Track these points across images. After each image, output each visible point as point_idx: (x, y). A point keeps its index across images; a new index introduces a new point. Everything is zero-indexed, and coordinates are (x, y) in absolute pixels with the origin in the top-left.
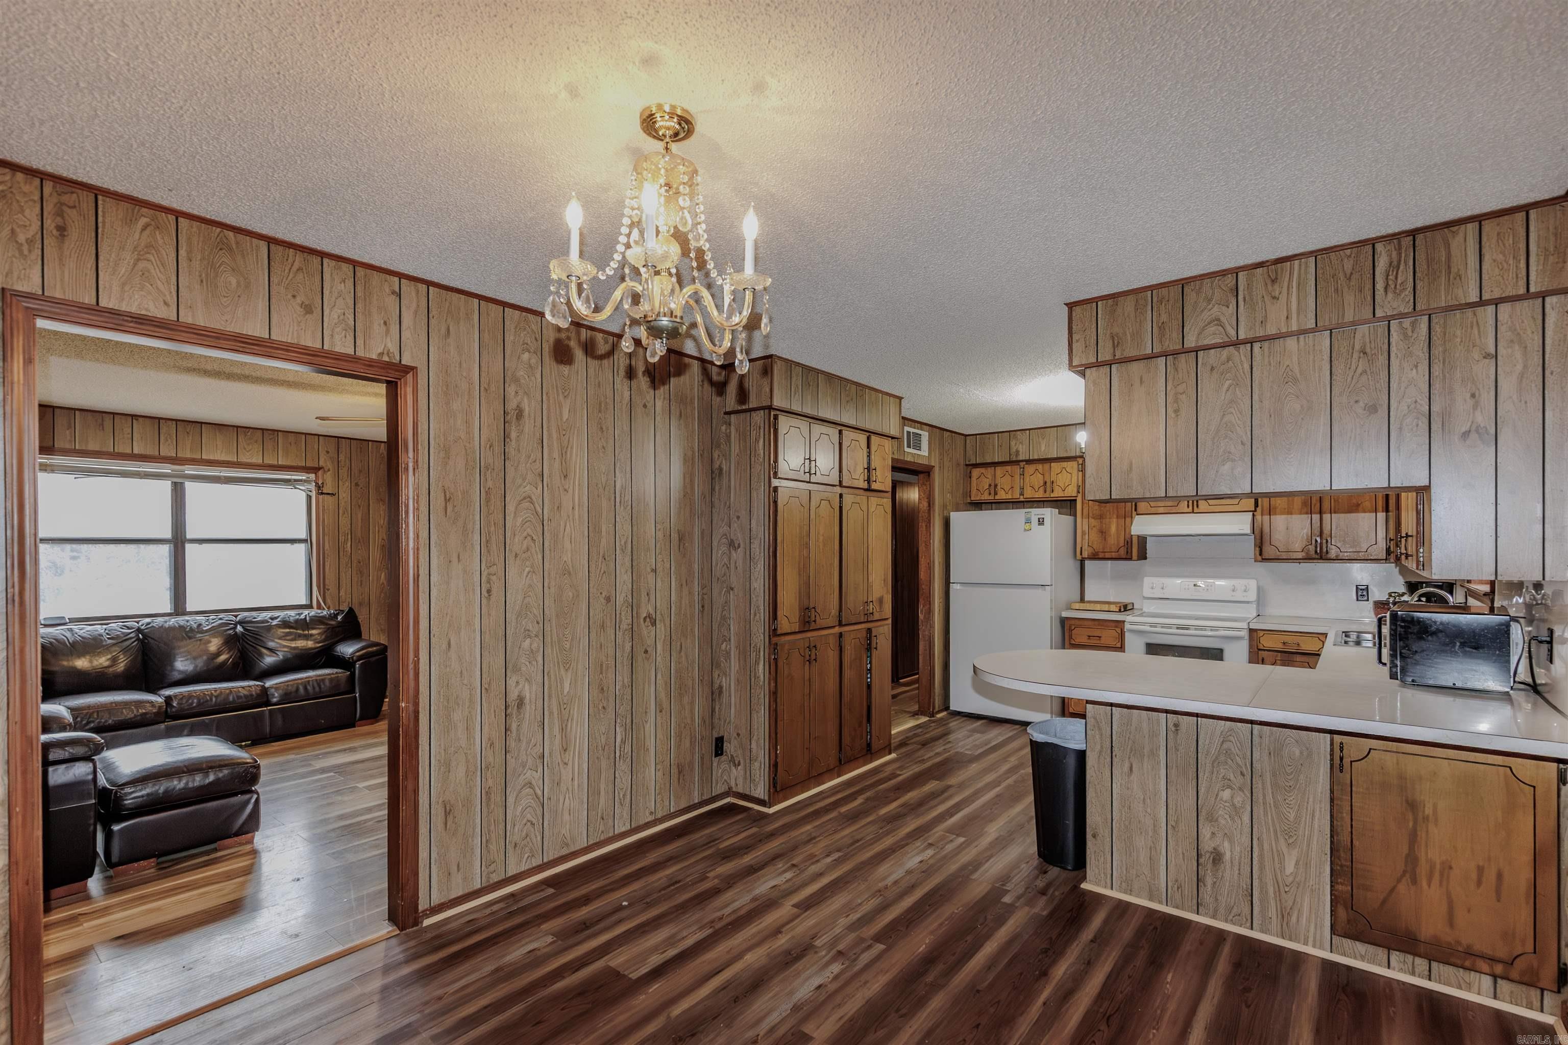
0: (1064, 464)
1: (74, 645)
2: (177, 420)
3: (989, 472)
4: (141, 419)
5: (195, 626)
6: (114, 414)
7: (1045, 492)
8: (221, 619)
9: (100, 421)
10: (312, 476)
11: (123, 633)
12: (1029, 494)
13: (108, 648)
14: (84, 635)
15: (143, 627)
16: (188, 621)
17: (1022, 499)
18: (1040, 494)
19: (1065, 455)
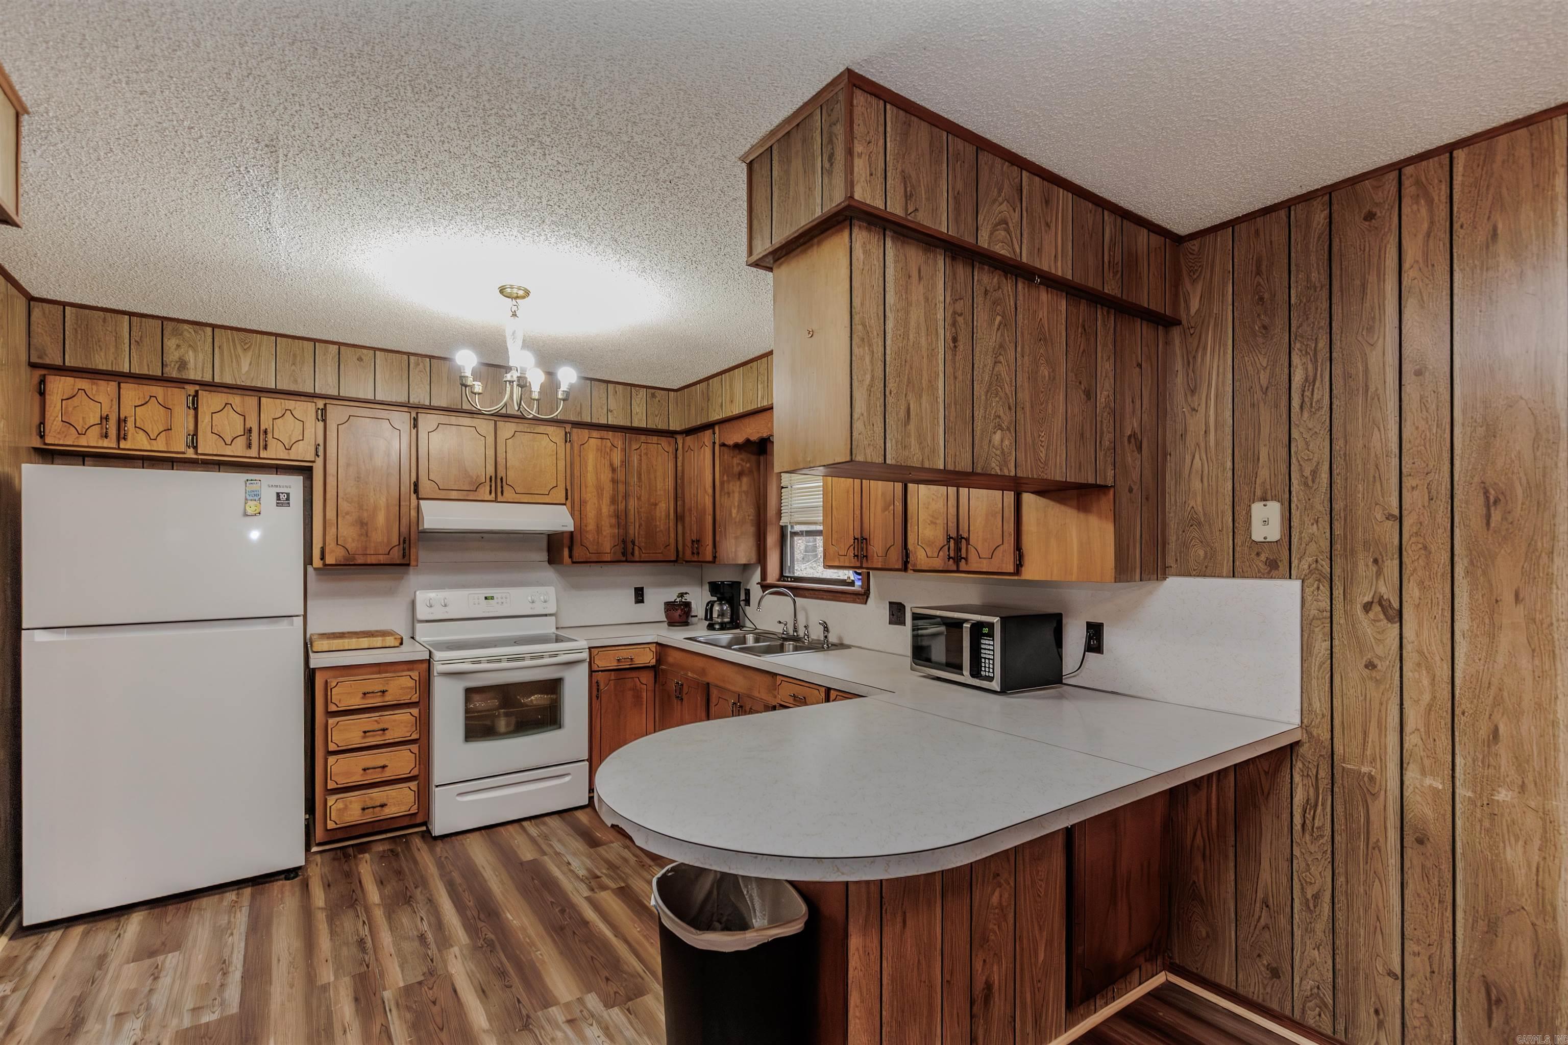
0: (291, 404)
3: (105, 391)
7: (249, 446)
12: (208, 446)
17: (190, 454)
18: (237, 450)
19: (293, 388)
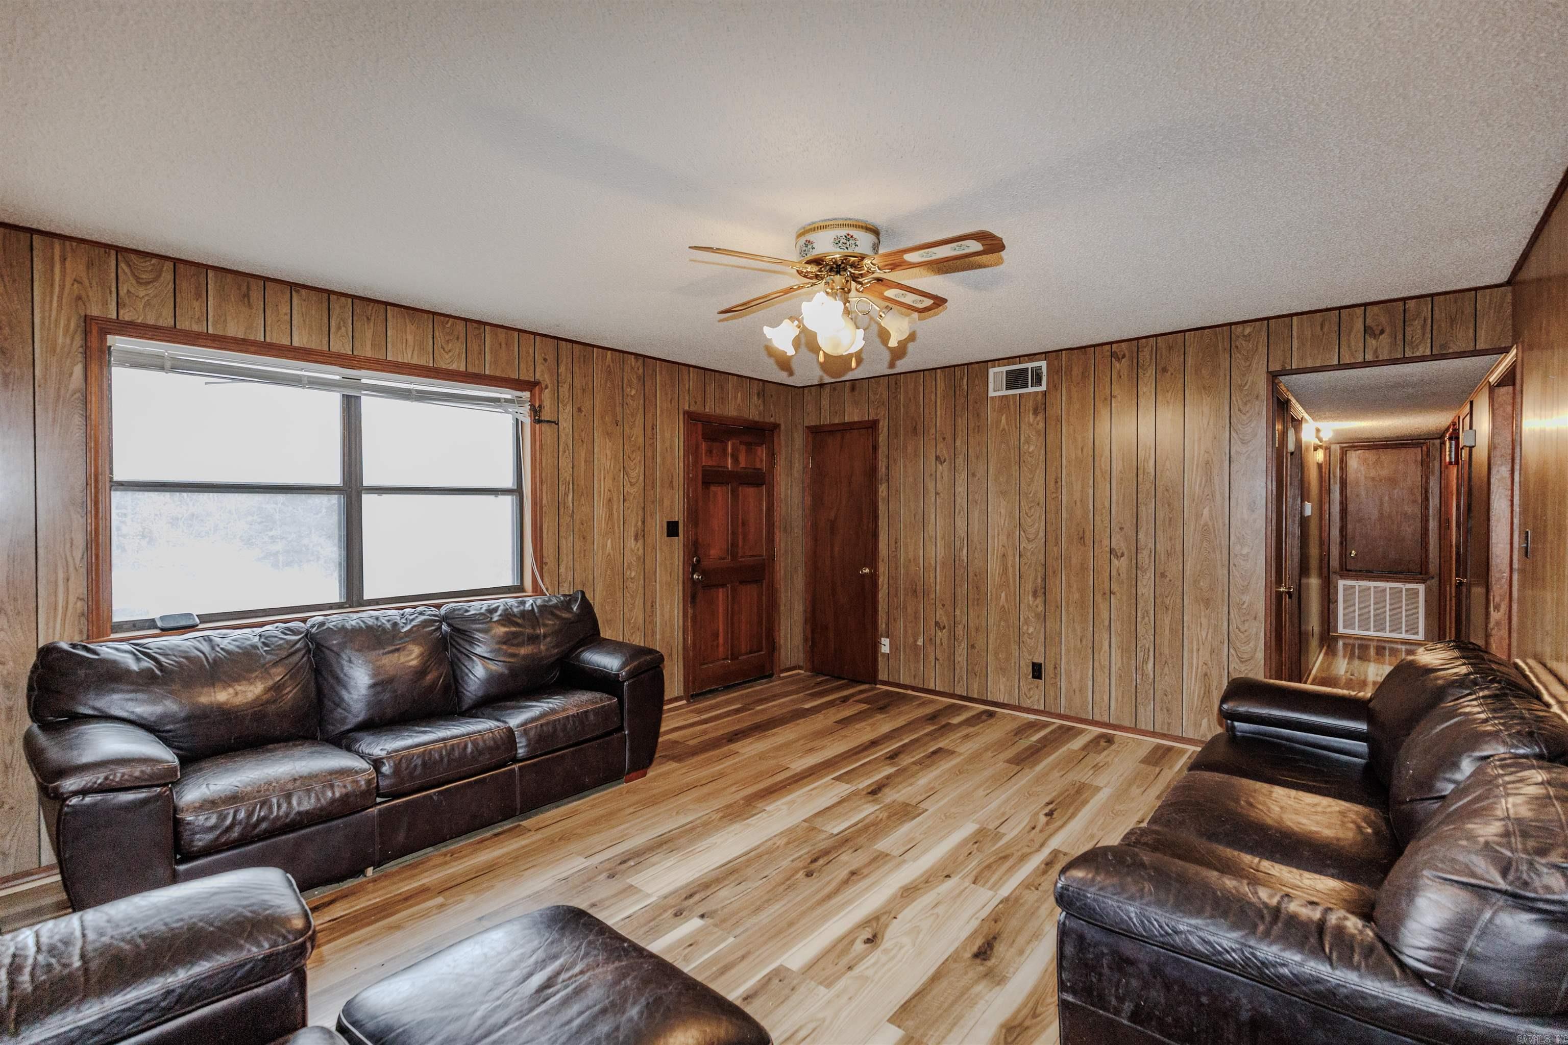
1: (216, 664)
2: (353, 297)
4: (304, 292)
5: (388, 626)
6: (266, 279)
8: (421, 613)
9: (244, 288)
10: (527, 395)
11: (287, 641)
13: (265, 670)
14: (230, 647)
15: (314, 630)
16: (377, 619)
